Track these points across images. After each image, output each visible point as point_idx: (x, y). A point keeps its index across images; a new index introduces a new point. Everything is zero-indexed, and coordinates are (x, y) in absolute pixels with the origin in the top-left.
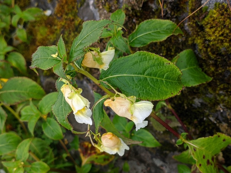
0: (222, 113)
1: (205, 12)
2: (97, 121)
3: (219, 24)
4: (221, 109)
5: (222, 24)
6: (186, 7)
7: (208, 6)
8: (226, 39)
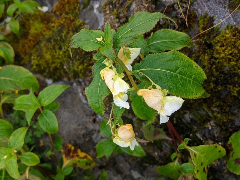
0: (210, 130)
1: (217, 32)
2: (118, 111)
3: (230, 44)
4: (209, 126)
5: (232, 44)
6: (194, 26)
7: (219, 26)
8: (234, 58)
